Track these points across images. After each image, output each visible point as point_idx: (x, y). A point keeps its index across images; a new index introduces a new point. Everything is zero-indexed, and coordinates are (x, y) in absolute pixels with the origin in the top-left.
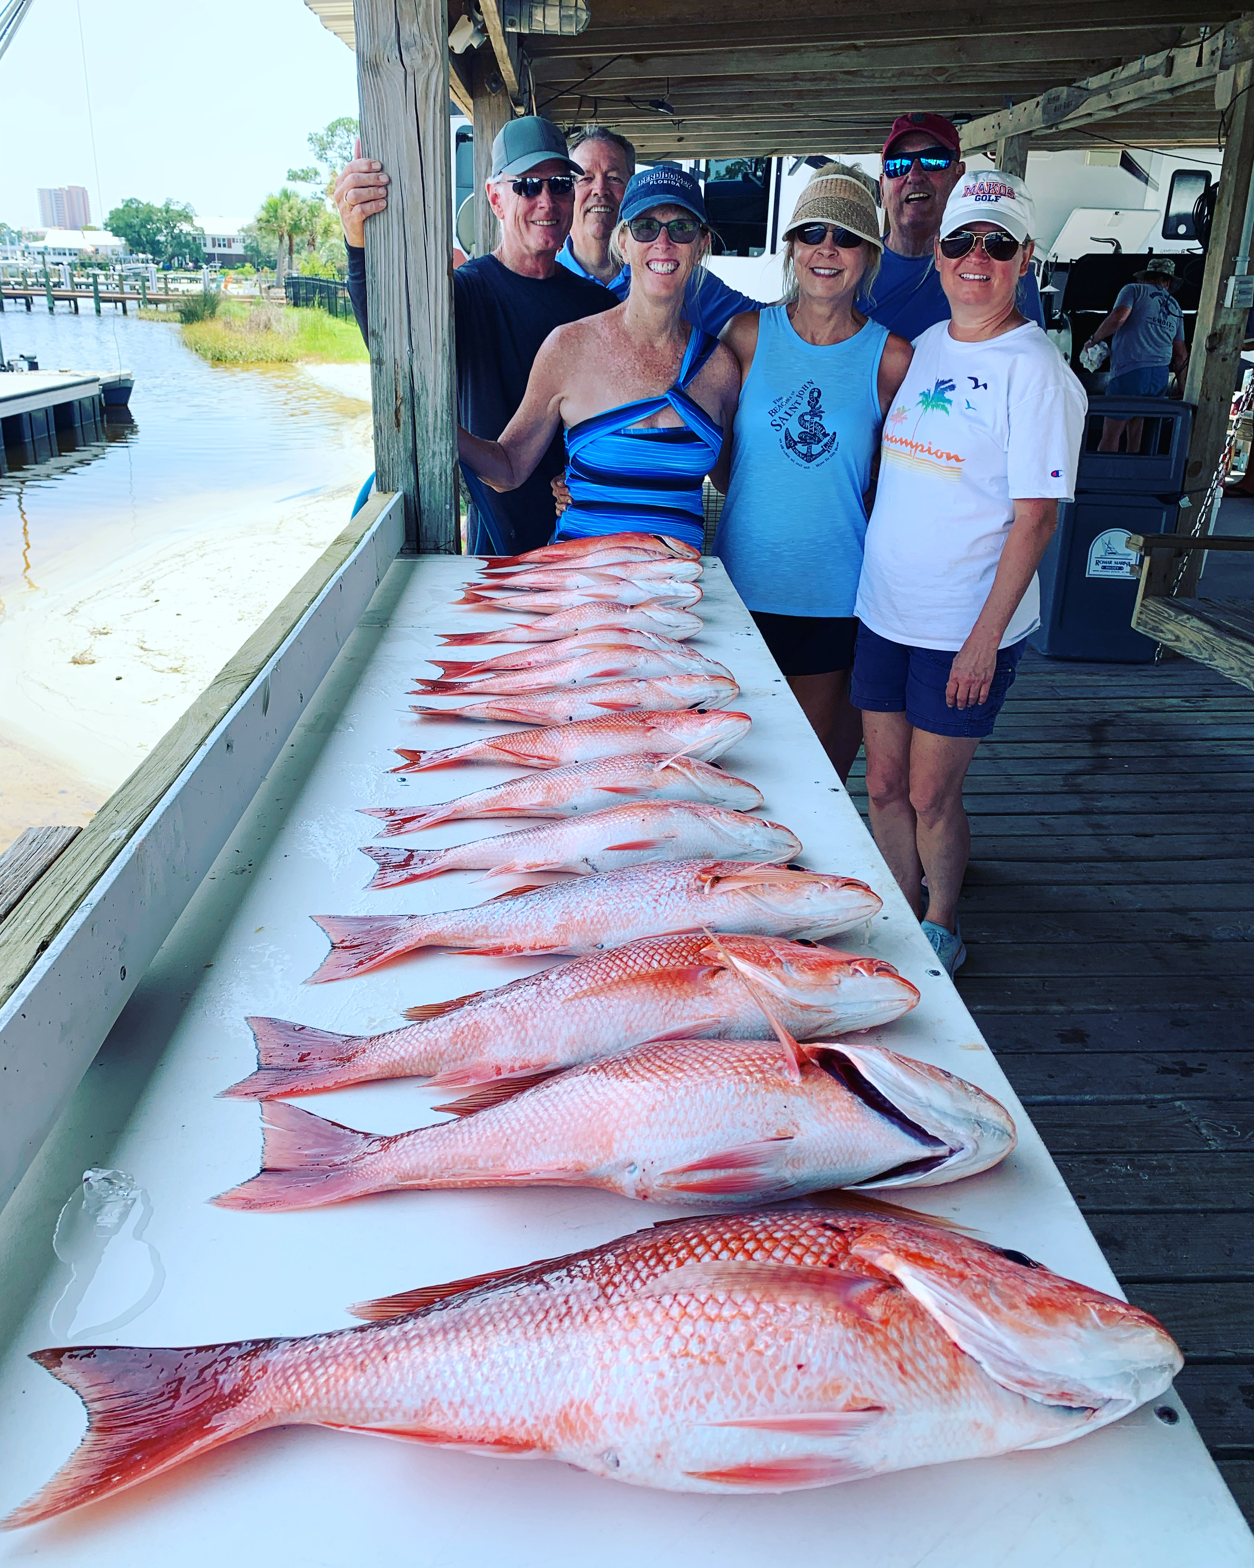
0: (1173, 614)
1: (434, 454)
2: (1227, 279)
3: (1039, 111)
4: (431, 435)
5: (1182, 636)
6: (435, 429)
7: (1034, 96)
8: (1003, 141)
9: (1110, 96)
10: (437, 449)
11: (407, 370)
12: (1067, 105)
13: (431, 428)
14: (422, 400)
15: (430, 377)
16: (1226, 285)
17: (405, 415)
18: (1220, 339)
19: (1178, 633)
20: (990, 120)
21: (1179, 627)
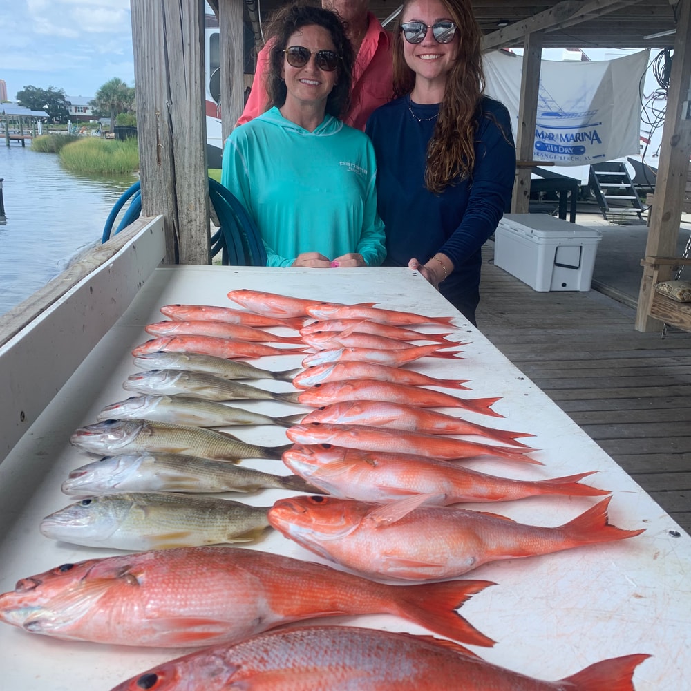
0: (676, 306)
1: (189, 185)
2: (683, 103)
3: (552, 15)
4: (186, 170)
5: (683, 319)
6: (190, 166)
7: (547, 8)
8: (529, 36)
9: (598, 3)
10: (192, 181)
11: (166, 119)
12: (570, 11)
13: (187, 165)
14: (180, 141)
15: (186, 123)
16: (682, 106)
17: (165, 156)
18: (679, 139)
19: (680, 317)
20: (521, 24)
21: (682, 314)
